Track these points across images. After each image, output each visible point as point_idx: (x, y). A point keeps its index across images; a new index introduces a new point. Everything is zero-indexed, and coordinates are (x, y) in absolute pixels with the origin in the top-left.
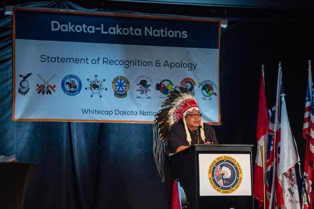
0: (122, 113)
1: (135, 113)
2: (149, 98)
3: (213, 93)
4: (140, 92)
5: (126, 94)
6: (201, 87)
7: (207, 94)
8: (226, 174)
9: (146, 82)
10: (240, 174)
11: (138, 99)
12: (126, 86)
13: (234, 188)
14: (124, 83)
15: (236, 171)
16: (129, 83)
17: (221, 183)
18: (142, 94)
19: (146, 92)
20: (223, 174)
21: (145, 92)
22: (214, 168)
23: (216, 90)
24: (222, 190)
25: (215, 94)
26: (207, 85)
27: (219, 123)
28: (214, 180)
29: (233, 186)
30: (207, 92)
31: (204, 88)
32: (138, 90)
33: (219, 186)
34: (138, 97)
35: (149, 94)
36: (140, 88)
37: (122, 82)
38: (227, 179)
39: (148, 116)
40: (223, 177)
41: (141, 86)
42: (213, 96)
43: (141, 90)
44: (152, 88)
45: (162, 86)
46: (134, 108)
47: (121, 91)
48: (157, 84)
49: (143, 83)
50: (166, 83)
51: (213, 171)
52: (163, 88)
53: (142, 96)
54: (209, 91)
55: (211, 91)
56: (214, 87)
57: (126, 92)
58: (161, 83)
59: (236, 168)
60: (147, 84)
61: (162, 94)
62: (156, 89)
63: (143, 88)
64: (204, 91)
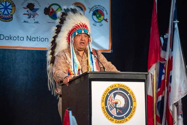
0: (7, 38)
1: (22, 39)
2: (37, 22)
3: (104, 19)
4: (27, 16)
5: (12, 17)
6: (92, 12)
7: (97, 20)
8: (119, 103)
9: (34, 6)
10: (134, 103)
11: (25, 23)
12: (11, 9)
13: (127, 118)
14: (9, 5)
15: (130, 100)
16: (14, 6)
17: (114, 112)
18: (29, 18)
19: (34, 17)
20: (116, 103)
21: (32, 16)
22: (107, 96)
23: (107, 16)
24: (115, 120)
25: (106, 20)
26: (97, 11)
27: (109, 50)
28: (107, 109)
29: (126, 116)
30: (98, 18)
31: (94, 14)
32: (24, 14)
33: (112, 115)
34: (25, 22)
35: (37, 18)
36: (28, 11)
37: (8, 4)
38: (120, 109)
39: (36, 42)
40: (116, 105)
41: (28, 9)
42: (104, 22)
43: (28, 14)
44: (40, 12)
45: (51, 10)
46: (21, 33)
47: (6, 15)
48: (46, 8)
49: (31, 7)
50: (55, 8)
51: (106, 100)
52: (52, 12)
53: (29, 20)
54: (100, 17)
55: (102, 17)
56: (105, 12)
57: (12, 15)
58: (50, 7)
59: (130, 96)
60: (35, 7)
61: (51, 19)
62: (44, 13)
63: (30, 12)
64: (95, 17)
